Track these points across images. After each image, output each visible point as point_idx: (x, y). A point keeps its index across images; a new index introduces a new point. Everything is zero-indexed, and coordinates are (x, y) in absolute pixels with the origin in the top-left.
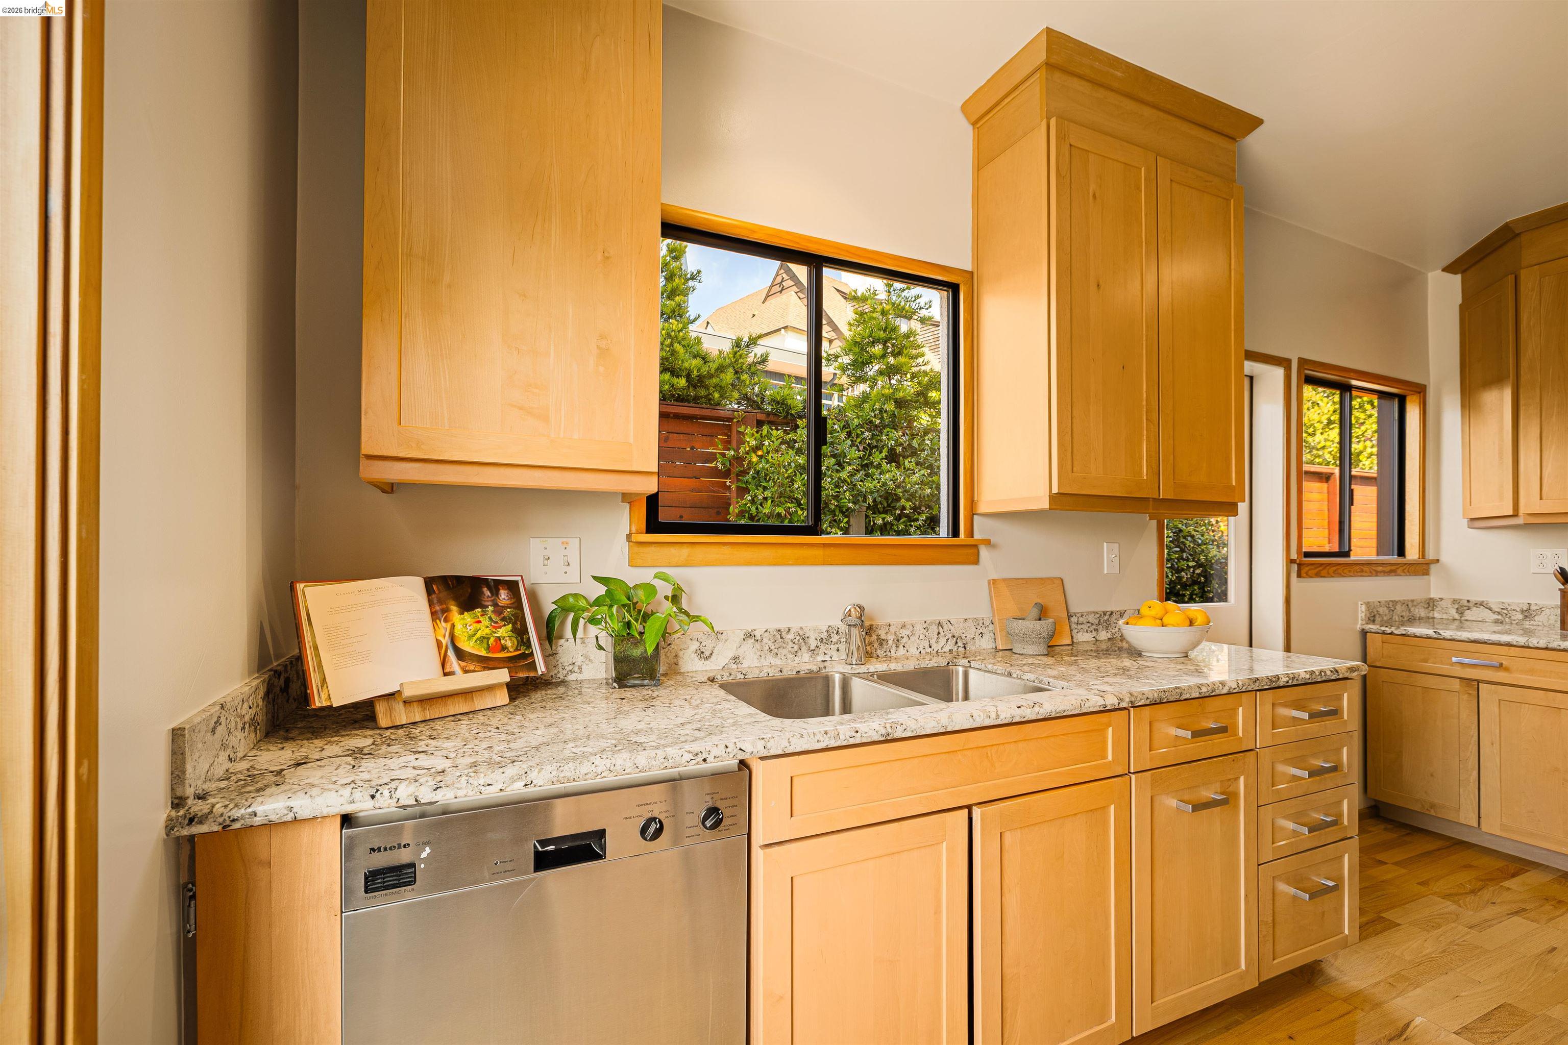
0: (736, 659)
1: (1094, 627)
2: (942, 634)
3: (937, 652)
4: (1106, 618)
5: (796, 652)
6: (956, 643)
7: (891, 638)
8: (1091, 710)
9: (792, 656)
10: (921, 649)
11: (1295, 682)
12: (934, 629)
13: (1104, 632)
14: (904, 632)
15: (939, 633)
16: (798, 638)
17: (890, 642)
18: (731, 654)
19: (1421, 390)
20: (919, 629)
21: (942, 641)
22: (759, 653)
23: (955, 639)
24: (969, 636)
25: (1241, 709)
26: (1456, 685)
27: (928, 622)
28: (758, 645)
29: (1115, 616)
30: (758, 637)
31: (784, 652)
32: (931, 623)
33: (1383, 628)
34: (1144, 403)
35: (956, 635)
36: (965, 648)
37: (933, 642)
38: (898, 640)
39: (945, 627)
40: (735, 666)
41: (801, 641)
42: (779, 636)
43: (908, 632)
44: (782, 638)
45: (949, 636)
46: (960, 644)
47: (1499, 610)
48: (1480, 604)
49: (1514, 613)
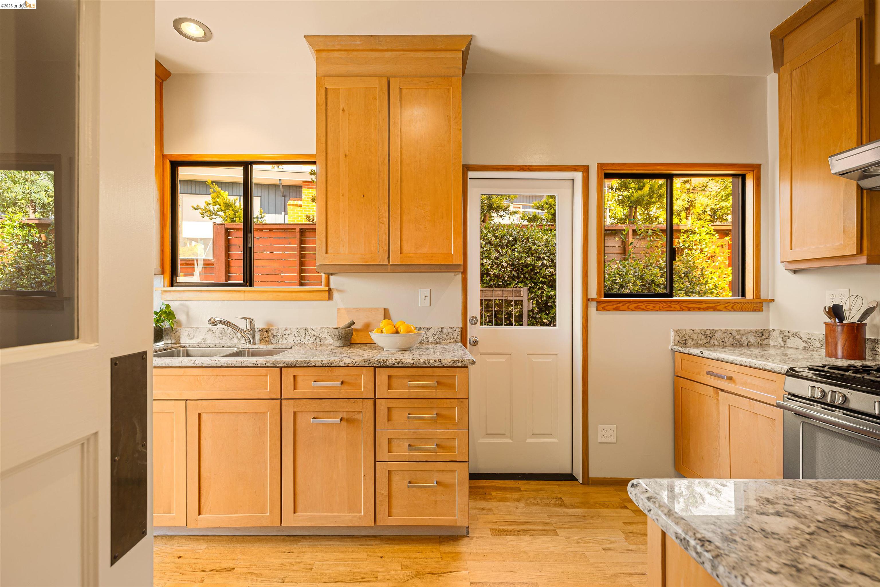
0: (204, 340)
2: (307, 334)
3: (305, 343)
5: (231, 338)
6: (316, 339)
7: (279, 335)
9: (229, 340)
10: (295, 341)
11: (400, 365)
12: (303, 332)
14: (286, 333)
15: (306, 334)
16: (232, 332)
17: (278, 337)
18: (202, 338)
19: (753, 169)
20: (294, 332)
21: (308, 338)
22: (214, 338)
23: (315, 337)
24: (323, 336)
25: (362, 376)
27: (299, 328)
28: (214, 335)
30: (214, 331)
31: (226, 338)
32: (301, 329)
35: (316, 335)
36: (321, 341)
37: (302, 338)
38: (283, 336)
39: (309, 331)
40: (204, 343)
41: (234, 334)
42: (223, 331)
43: (288, 333)
44: (224, 332)
45: (312, 335)
46: (318, 339)
47: (806, 339)
48: (795, 335)
49: (815, 342)
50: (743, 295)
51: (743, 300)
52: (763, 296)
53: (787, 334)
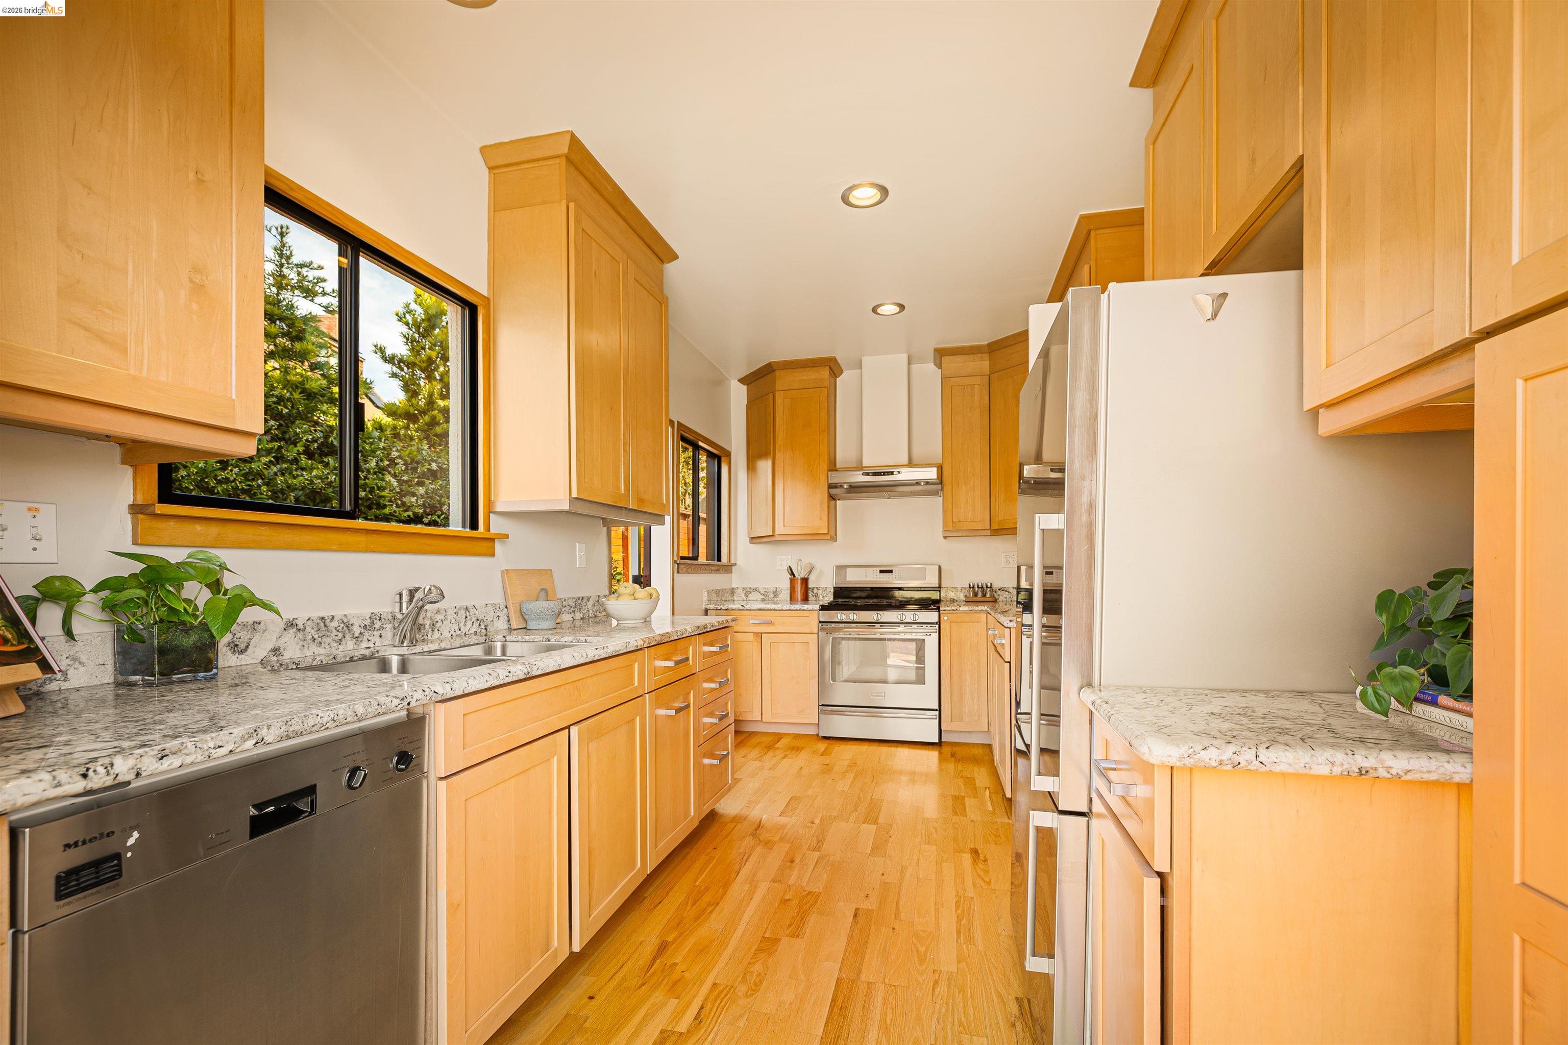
0: (276, 651)
1: (572, 609)
2: (469, 617)
3: (465, 634)
4: (579, 602)
5: (341, 640)
6: (480, 625)
7: (428, 622)
8: (631, 649)
9: (335, 644)
10: (452, 632)
12: (462, 613)
13: (579, 613)
14: (439, 617)
15: (466, 617)
16: (342, 625)
17: (427, 627)
18: (270, 646)
19: (728, 454)
20: (451, 612)
21: (469, 624)
22: (301, 643)
23: (479, 622)
24: (489, 619)
25: (691, 647)
26: (751, 637)
27: (458, 607)
28: (300, 635)
29: (584, 601)
30: (301, 627)
31: (328, 640)
32: (460, 608)
33: (716, 606)
34: (622, 437)
35: (480, 618)
36: (486, 629)
37: (462, 625)
38: (433, 625)
39: (471, 611)
40: (275, 658)
41: (345, 628)
42: (322, 625)
43: (442, 617)
44: (325, 626)
45: (474, 619)
46: (482, 626)
47: (763, 593)
48: (756, 590)
49: (770, 594)
50: (719, 559)
51: (719, 563)
52: (733, 561)
53: (749, 590)
